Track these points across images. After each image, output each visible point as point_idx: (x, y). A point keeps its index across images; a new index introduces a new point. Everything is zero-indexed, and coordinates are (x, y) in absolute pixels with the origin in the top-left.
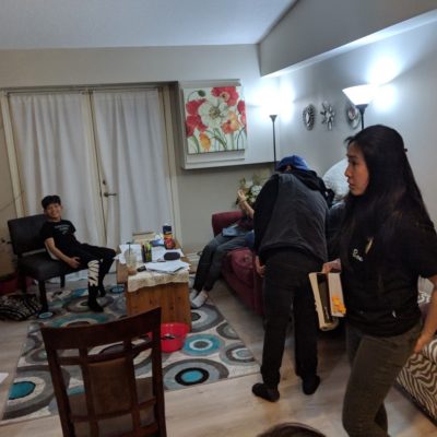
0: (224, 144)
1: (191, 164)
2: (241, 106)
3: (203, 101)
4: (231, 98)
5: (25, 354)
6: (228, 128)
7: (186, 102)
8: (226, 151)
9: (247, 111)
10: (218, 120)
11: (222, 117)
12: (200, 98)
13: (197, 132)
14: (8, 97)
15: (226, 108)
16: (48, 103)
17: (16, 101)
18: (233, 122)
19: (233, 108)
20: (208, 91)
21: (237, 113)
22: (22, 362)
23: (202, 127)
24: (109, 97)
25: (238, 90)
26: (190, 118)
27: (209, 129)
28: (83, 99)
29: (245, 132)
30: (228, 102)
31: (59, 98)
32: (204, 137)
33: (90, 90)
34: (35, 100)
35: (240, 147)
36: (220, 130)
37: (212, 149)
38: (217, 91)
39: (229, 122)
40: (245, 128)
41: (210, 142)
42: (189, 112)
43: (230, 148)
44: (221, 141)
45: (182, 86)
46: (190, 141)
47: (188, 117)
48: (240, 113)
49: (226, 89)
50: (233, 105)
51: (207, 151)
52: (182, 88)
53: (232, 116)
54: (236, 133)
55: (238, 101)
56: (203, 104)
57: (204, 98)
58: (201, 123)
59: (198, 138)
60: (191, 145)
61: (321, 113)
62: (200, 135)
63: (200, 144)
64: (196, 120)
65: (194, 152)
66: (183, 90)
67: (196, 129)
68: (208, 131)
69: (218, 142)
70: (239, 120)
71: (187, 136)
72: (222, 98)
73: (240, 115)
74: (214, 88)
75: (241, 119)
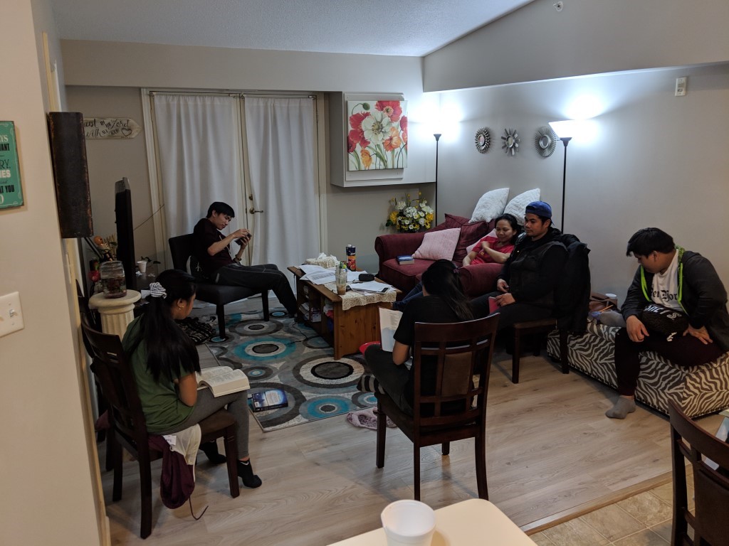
0: (385, 162)
1: (350, 181)
2: (404, 123)
3: (367, 115)
4: (394, 113)
6: (389, 146)
7: (350, 115)
8: (386, 169)
9: (409, 128)
10: (380, 136)
11: (385, 133)
12: (366, 111)
13: (358, 148)
14: (151, 95)
15: (389, 123)
16: (196, 106)
17: (160, 101)
18: (395, 139)
19: (396, 124)
20: (373, 104)
21: (400, 129)
23: (365, 143)
25: (402, 105)
26: (353, 132)
27: (371, 145)
28: (233, 103)
29: (406, 150)
30: (391, 117)
31: (208, 101)
32: (365, 153)
33: (240, 95)
34: (182, 102)
35: (400, 166)
36: (382, 146)
37: (372, 167)
38: (381, 105)
39: (391, 139)
40: (405, 146)
41: (370, 159)
42: (352, 125)
43: (390, 166)
44: (382, 159)
45: (346, 97)
46: (351, 157)
47: (351, 131)
48: (402, 129)
49: (390, 103)
50: (396, 121)
51: (367, 169)
52: (346, 99)
53: (394, 132)
54: (397, 150)
55: (401, 117)
56: (367, 119)
57: (368, 111)
58: (364, 138)
59: (360, 154)
60: (353, 162)
61: (503, 138)
62: (362, 151)
63: (361, 161)
64: (359, 135)
65: (355, 169)
66: (347, 102)
67: (358, 145)
68: (370, 147)
69: (378, 159)
70: (401, 136)
71: (348, 152)
72: (386, 113)
73: (402, 132)
74: (379, 102)
75: (403, 136)
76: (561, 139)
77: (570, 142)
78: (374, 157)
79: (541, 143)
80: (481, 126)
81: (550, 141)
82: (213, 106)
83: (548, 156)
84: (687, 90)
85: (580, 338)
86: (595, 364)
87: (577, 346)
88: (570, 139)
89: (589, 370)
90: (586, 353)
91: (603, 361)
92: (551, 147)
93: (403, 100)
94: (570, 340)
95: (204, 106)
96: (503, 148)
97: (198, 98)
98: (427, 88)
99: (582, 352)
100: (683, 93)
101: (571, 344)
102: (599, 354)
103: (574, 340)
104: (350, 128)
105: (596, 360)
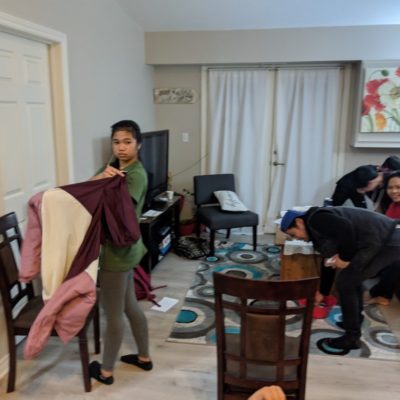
1: (361, 142)
3: (385, 81)
5: (192, 288)
7: (367, 81)
12: (383, 78)
13: (373, 111)
20: (392, 71)
22: (190, 294)
23: (380, 106)
24: (292, 74)
26: (369, 98)
27: (387, 109)
32: (380, 117)
34: (229, 76)
37: (386, 129)
41: (385, 122)
42: (368, 91)
44: (397, 122)
45: (365, 65)
46: (365, 119)
51: (380, 131)
56: (385, 85)
57: (387, 77)
58: (380, 102)
59: (373, 118)
60: (365, 124)
62: (376, 115)
63: (374, 123)
64: (375, 100)
65: (367, 131)
66: (365, 70)
67: (372, 109)
68: (387, 112)
69: (394, 123)
71: (362, 115)
78: (389, 121)
97: (241, 72)
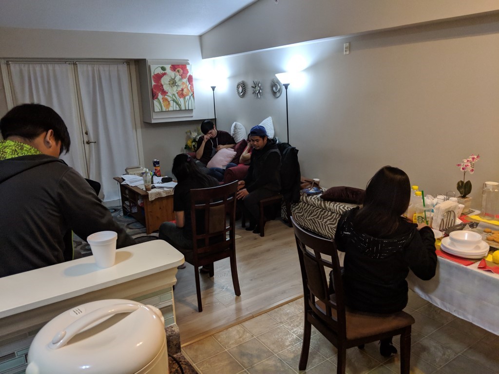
0: (179, 105)
1: (156, 119)
2: (190, 79)
3: (165, 74)
4: (183, 73)
6: (182, 94)
7: (152, 74)
8: (180, 110)
9: (194, 83)
10: (175, 88)
11: (178, 86)
12: (163, 72)
13: (160, 96)
14: (8, 64)
15: (180, 80)
16: (42, 71)
17: (15, 68)
18: (185, 90)
19: (185, 80)
20: (168, 67)
21: (188, 83)
23: (164, 93)
25: (188, 67)
26: (156, 86)
27: (169, 94)
28: (69, 68)
29: (193, 97)
30: (181, 75)
31: (50, 67)
32: (165, 100)
33: (74, 62)
34: (31, 69)
35: (190, 108)
36: (176, 95)
37: (171, 109)
38: (174, 68)
39: (182, 90)
40: (193, 95)
41: (169, 103)
42: (155, 81)
43: (183, 108)
44: (177, 103)
45: (149, 63)
46: (155, 102)
47: (154, 85)
48: (190, 84)
49: (180, 66)
50: (185, 78)
51: (167, 110)
52: (149, 64)
53: (184, 86)
54: (187, 98)
55: (188, 75)
56: (164, 76)
57: (165, 72)
58: (163, 89)
59: (161, 101)
60: (157, 106)
61: (252, 87)
62: (163, 98)
63: (162, 105)
64: (160, 88)
65: (159, 111)
66: (150, 66)
67: (160, 94)
68: (168, 96)
69: (175, 103)
70: (189, 88)
71: (153, 99)
72: (177, 73)
73: (190, 85)
74: (172, 65)
75: (191, 88)
76: (284, 85)
77: (289, 87)
78: (172, 102)
79: (274, 89)
80: (240, 80)
81: (279, 87)
82: (54, 71)
83: (279, 97)
84: (350, 51)
85: (297, 205)
86: (306, 221)
87: (296, 211)
88: (288, 84)
89: (303, 224)
90: (301, 214)
91: (310, 218)
92: (280, 91)
93: (189, 64)
94: (293, 207)
95: (48, 70)
96: (253, 93)
97: (43, 65)
98: (204, 57)
99: (298, 214)
100: (348, 53)
101: (293, 210)
102: (307, 214)
103: (294, 207)
104: (153, 83)
105: (306, 218)
